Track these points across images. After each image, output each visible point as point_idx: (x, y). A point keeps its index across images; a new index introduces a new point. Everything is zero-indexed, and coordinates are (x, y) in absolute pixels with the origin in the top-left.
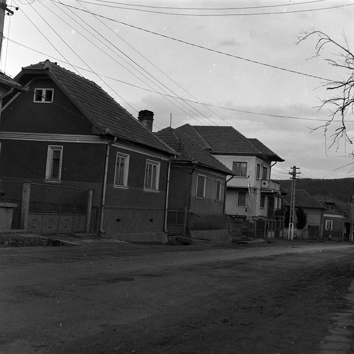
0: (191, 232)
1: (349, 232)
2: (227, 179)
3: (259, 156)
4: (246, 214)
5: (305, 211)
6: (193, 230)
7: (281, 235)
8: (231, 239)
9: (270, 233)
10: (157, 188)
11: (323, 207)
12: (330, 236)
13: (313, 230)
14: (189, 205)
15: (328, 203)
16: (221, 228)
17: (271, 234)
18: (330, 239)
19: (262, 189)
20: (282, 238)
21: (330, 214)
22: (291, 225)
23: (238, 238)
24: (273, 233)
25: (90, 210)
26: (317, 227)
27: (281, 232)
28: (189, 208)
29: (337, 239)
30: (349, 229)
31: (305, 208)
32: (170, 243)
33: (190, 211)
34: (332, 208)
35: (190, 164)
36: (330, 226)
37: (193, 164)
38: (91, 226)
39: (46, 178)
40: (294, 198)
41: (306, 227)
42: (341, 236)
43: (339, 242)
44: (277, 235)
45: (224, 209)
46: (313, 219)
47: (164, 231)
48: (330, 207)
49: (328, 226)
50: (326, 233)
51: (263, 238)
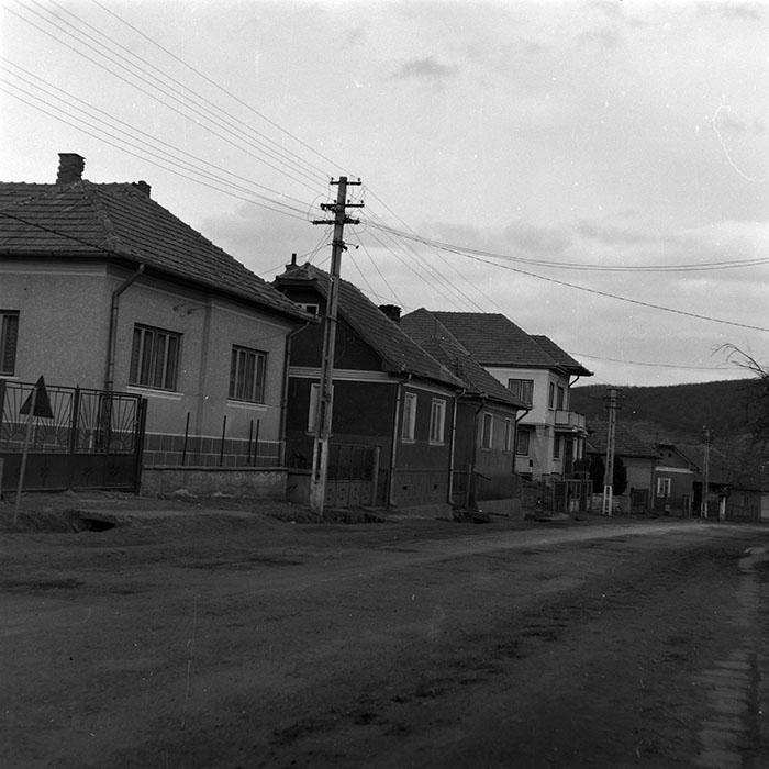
0: (478, 503)
1: (700, 501)
2: (518, 417)
3: (554, 370)
4: (531, 470)
5: (626, 462)
6: (479, 500)
7: (588, 507)
8: (524, 513)
9: (572, 503)
10: (442, 438)
11: (654, 453)
12: (668, 508)
13: (640, 496)
14: (474, 461)
15: (662, 447)
16: (511, 497)
17: (574, 505)
18: (667, 514)
19: (557, 426)
20: (590, 511)
21: (665, 466)
22: (608, 488)
23: (533, 513)
24: (577, 503)
25: (376, 476)
26: (646, 490)
27: (588, 502)
28: (473, 467)
29: (679, 512)
30: (700, 495)
31: (623, 456)
32: (457, 520)
33: (475, 470)
34: (670, 455)
35: (476, 398)
36: (666, 488)
37: (482, 398)
38: (378, 497)
39: (310, 429)
40: (613, 441)
41: (627, 492)
42: (687, 507)
43: (683, 518)
44: (582, 506)
45: (514, 465)
46: (638, 476)
47: (448, 502)
48: (666, 453)
49: (661, 489)
50: (660, 503)
51: (563, 511)
